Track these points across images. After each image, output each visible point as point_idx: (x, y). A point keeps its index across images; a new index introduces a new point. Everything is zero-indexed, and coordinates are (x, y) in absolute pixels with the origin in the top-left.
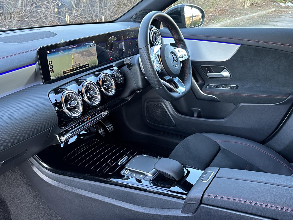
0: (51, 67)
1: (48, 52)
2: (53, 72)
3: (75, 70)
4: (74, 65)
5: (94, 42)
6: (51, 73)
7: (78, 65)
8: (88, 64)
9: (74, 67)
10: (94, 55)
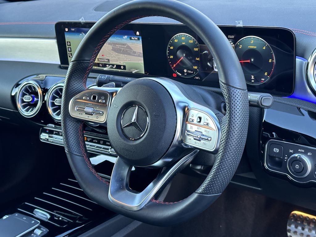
0: (69, 49)
1: (67, 30)
2: (71, 56)
3: (101, 66)
4: (101, 59)
5: (138, 33)
6: (70, 57)
7: (107, 61)
8: (124, 67)
9: (100, 61)
10: (136, 56)
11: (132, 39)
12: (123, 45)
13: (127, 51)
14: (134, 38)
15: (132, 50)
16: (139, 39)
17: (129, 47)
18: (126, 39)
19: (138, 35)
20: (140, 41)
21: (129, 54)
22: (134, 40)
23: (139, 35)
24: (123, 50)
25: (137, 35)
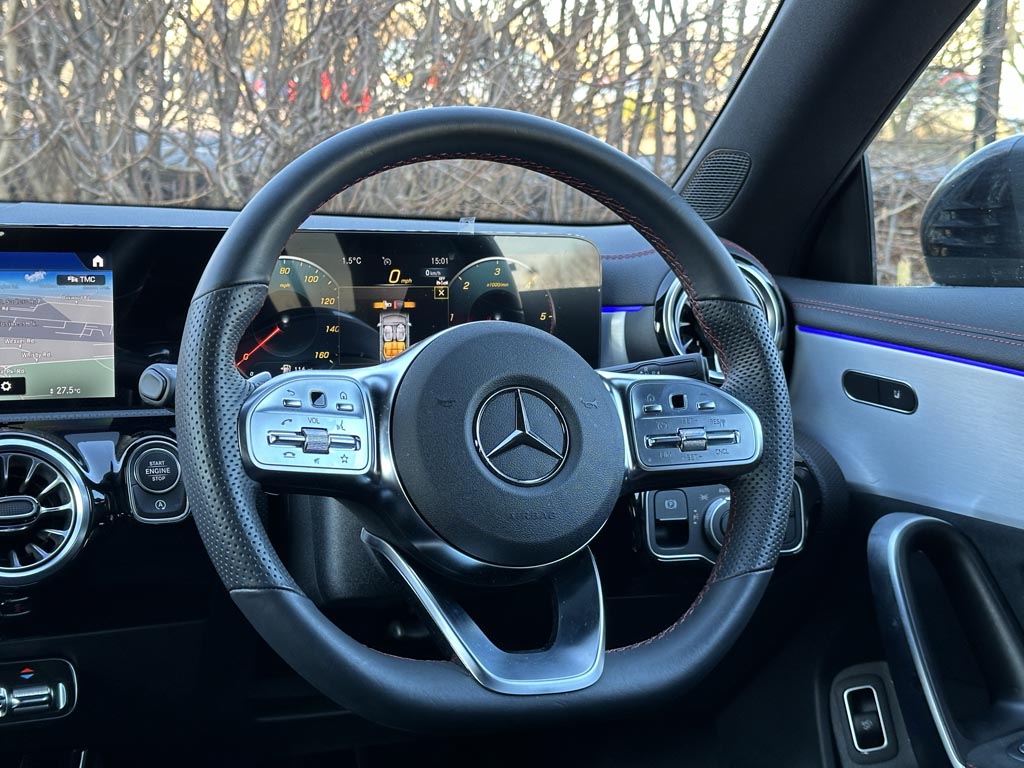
5: (98, 261)
8: (18, 382)
10: (84, 339)
11: (70, 283)
12: (23, 302)
13: (36, 325)
14: (78, 277)
15: (66, 319)
16: (100, 281)
17: (49, 311)
18: (38, 283)
19: (98, 268)
20: (108, 288)
21: (50, 335)
22: (79, 283)
23: (101, 265)
24: (20, 324)
25: (95, 265)
